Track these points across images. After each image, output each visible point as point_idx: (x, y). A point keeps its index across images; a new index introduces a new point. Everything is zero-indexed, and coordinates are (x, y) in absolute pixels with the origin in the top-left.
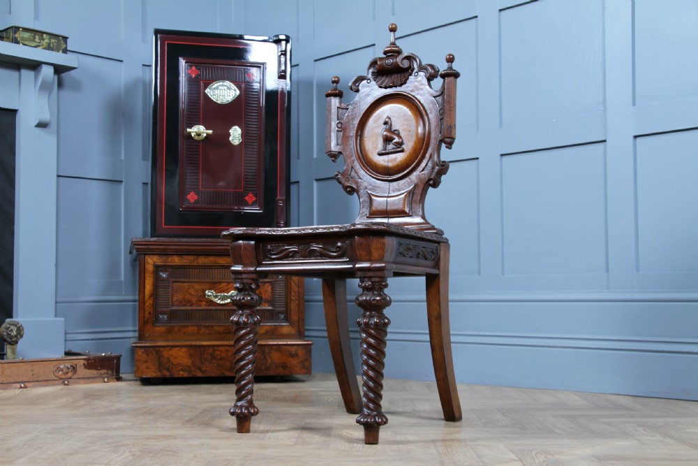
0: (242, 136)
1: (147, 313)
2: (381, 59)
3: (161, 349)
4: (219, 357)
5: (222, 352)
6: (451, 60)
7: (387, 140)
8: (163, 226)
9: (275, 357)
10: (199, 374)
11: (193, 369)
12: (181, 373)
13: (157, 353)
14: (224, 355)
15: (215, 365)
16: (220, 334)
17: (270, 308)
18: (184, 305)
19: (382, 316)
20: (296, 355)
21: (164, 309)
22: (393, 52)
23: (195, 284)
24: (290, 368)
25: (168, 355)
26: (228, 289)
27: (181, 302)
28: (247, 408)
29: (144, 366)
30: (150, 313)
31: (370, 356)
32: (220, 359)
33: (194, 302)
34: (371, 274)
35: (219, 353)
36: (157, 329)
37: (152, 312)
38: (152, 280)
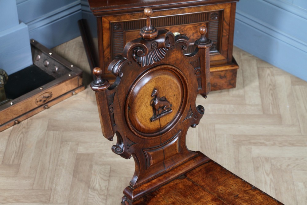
1: (106, 59)
20: (225, 77)
37: (110, 57)
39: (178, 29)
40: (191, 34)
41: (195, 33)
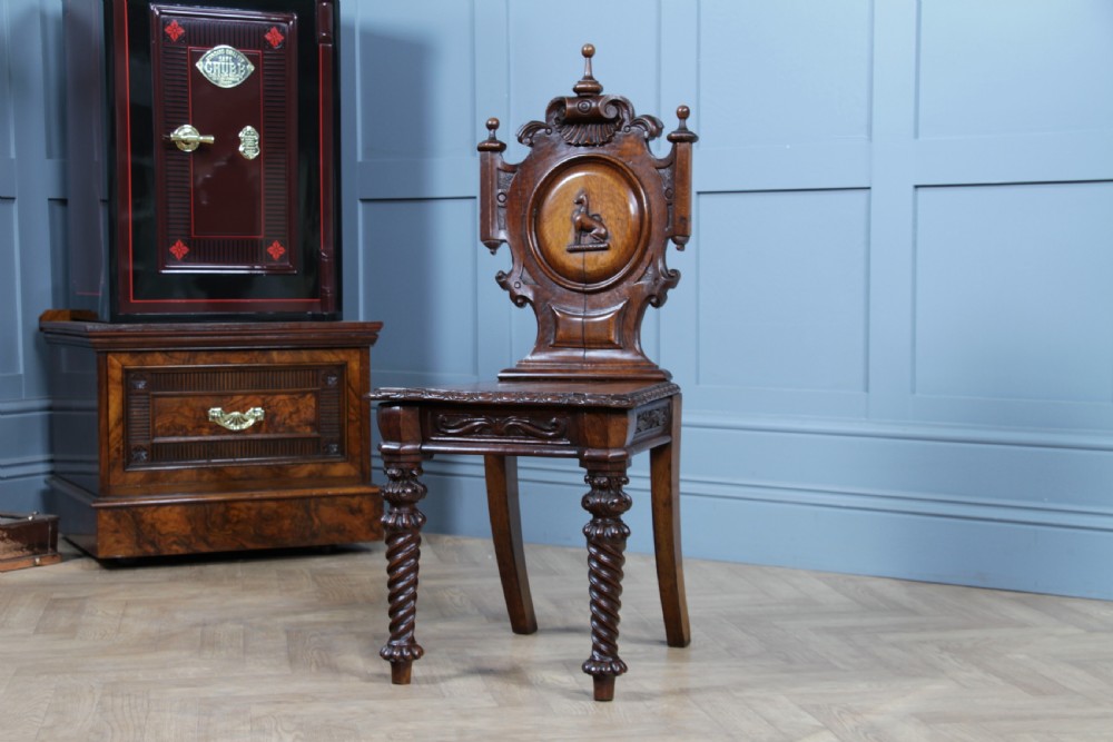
0: (259, 144)
1: (112, 450)
2: (571, 100)
3: (141, 510)
4: (235, 519)
5: (240, 510)
6: (683, 115)
7: (582, 229)
8: (132, 301)
9: (327, 514)
10: (204, 549)
11: (194, 541)
12: (175, 547)
13: (133, 517)
14: (243, 515)
15: (230, 532)
16: (235, 480)
17: (315, 434)
18: (174, 435)
19: (620, 524)
20: (360, 511)
21: (143, 443)
22: (589, 91)
23: (191, 399)
24: (350, 531)
25: (153, 518)
26: (246, 404)
27: (168, 429)
28: (409, 649)
29: (112, 539)
30: (118, 450)
31: (602, 580)
32: (238, 522)
33: (190, 429)
34: (608, 467)
35: (236, 512)
36: (131, 476)
37: (122, 447)
38: (120, 393)
39: (259, 401)
40: (286, 414)
41: (294, 413)
